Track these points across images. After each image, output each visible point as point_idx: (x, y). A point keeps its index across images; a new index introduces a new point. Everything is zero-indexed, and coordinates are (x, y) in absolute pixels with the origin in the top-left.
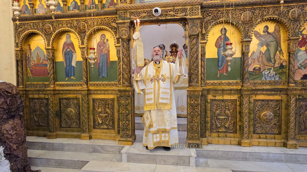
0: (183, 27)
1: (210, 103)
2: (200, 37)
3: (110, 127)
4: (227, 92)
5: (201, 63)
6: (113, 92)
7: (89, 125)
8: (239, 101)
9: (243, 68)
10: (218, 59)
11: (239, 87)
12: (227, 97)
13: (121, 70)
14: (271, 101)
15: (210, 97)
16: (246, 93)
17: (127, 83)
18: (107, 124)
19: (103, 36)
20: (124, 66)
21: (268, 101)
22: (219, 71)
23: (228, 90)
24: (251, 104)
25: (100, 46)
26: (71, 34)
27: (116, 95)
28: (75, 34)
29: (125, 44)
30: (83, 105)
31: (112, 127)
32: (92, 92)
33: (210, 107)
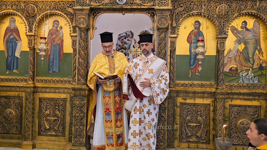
0: (151, 18)
1: (180, 107)
2: (170, 31)
3: (59, 134)
4: (200, 94)
5: (170, 60)
6: (66, 91)
7: (32, 131)
8: (213, 106)
9: (218, 67)
10: (190, 56)
11: (213, 90)
12: (199, 101)
13: (77, 65)
14: (249, 106)
15: (180, 100)
16: (221, 96)
17: (83, 81)
18: (56, 130)
19: (56, 22)
20: (80, 60)
21: (246, 106)
22: (190, 70)
23: (200, 93)
24: (227, 110)
25: (51, 34)
26: (17, 18)
27: (68, 95)
28: (22, 19)
29: (82, 34)
30: (26, 106)
31: (61, 134)
32: (39, 90)
33: (179, 112)
